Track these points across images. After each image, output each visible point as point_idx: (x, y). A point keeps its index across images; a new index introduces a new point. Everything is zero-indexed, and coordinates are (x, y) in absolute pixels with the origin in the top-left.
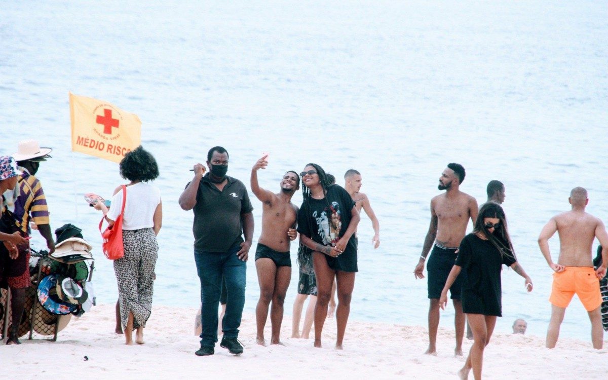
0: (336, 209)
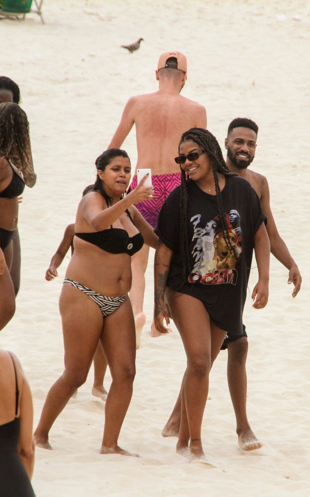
0: (234, 225)
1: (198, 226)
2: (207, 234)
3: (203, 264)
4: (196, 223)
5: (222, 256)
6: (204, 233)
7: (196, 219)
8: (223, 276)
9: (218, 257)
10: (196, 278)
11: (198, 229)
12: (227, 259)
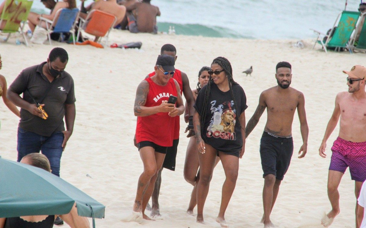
1: (214, 106)
2: (218, 111)
3: (212, 126)
4: (213, 105)
5: (227, 124)
6: (216, 110)
7: (213, 103)
8: (228, 135)
9: (224, 124)
10: (210, 134)
11: (214, 108)
12: (230, 127)
